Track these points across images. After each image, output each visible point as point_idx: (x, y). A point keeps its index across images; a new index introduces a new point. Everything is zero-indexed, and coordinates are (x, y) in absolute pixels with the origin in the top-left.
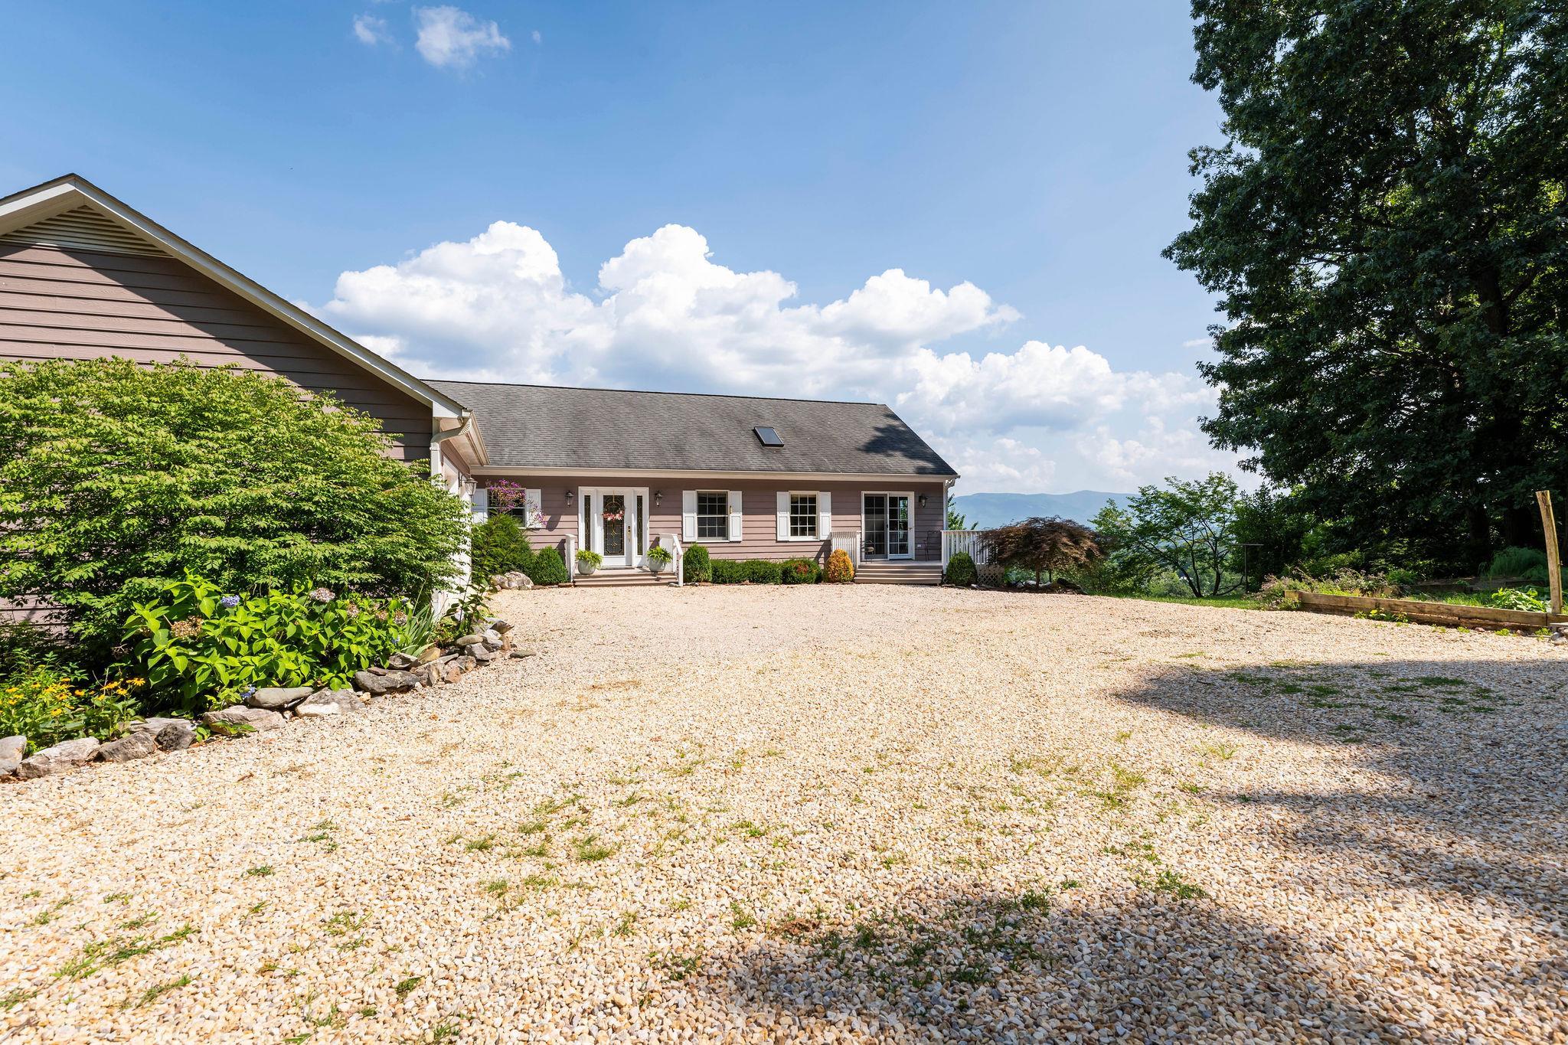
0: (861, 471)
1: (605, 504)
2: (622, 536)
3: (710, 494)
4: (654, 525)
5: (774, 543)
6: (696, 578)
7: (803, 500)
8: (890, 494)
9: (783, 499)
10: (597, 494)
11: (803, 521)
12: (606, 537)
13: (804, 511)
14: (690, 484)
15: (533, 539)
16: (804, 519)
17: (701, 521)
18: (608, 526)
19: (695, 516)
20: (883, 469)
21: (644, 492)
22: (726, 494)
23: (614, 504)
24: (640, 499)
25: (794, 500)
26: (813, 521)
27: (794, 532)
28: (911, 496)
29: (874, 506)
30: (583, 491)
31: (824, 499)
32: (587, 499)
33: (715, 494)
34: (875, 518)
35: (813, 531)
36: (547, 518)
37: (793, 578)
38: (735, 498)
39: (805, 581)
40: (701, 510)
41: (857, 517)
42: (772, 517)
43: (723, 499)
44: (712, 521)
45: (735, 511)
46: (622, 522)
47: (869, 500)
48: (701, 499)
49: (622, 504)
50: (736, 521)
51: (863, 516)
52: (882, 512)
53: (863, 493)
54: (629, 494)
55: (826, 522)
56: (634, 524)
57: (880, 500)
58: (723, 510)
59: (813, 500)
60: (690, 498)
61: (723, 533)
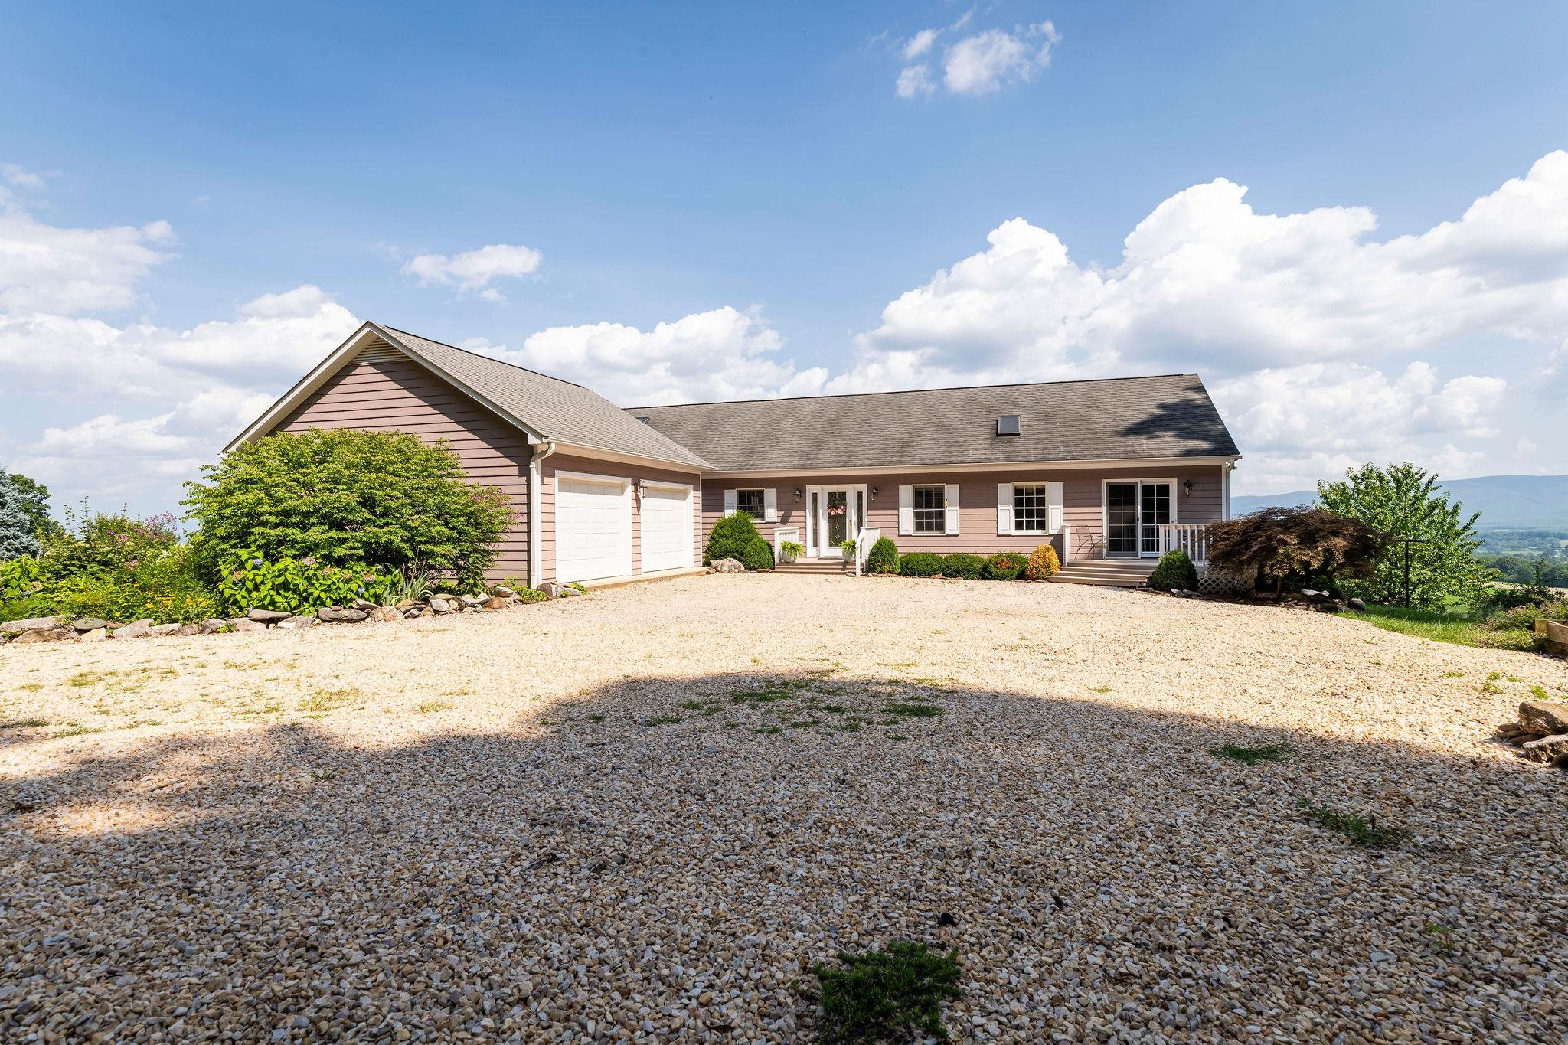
0: (1098, 457)
1: (830, 499)
2: (845, 529)
3: (926, 488)
4: (873, 518)
5: (994, 537)
6: (879, 569)
7: (1030, 491)
8: (1141, 482)
9: (1006, 491)
10: (823, 491)
11: (1030, 514)
12: (830, 529)
13: (1030, 502)
14: (906, 479)
15: (763, 532)
16: (1031, 511)
17: (917, 515)
18: (832, 520)
19: (912, 510)
20: (1129, 454)
21: (863, 488)
22: (943, 487)
23: (837, 500)
24: (860, 495)
25: (1018, 491)
26: (1042, 514)
27: (1019, 526)
28: (1173, 483)
29: (1120, 497)
30: (811, 489)
31: (1054, 491)
32: (815, 496)
33: (932, 488)
34: (1122, 511)
35: (1042, 525)
36: (782, 513)
37: (991, 574)
38: (952, 492)
39: (1002, 578)
40: (917, 504)
41: (1098, 509)
42: (993, 510)
43: (940, 493)
44: (929, 515)
45: (951, 505)
46: (845, 515)
47: (1113, 490)
48: (918, 493)
49: (845, 499)
50: (953, 515)
51: (1105, 508)
52: (1133, 503)
53: (1105, 481)
54: (851, 491)
55: (1056, 515)
56: (855, 518)
57: (1131, 489)
58: (941, 504)
59: (1041, 491)
60: (906, 493)
61: (941, 527)
